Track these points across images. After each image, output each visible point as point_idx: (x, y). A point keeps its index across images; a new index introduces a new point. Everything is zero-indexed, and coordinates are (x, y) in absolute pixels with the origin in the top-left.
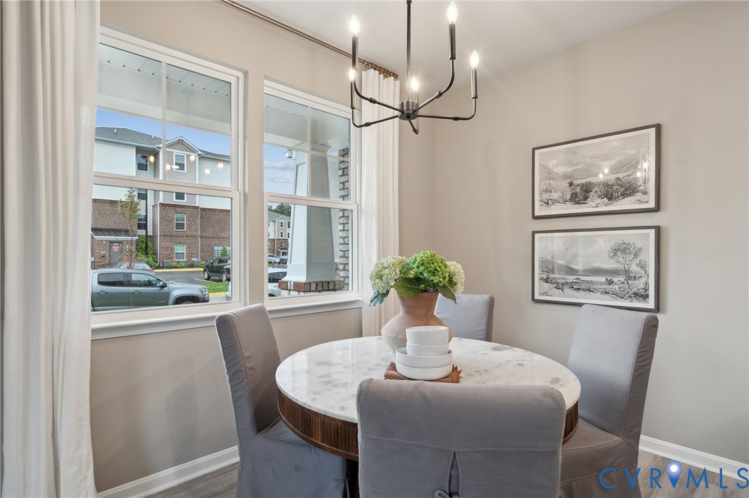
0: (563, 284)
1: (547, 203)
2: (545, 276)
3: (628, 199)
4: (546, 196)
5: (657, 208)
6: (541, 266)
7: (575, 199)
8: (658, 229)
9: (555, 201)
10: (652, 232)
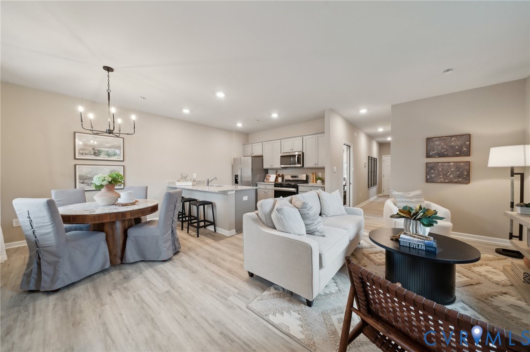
0: (91, 184)
1: (83, 154)
2: (82, 181)
3: (114, 157)
4: (81, 152)
5: (123, 161)
6: (79, 178)
7: (95, 154)
8: (124, 166)
9: (86, 154)
10: (122, 167)
